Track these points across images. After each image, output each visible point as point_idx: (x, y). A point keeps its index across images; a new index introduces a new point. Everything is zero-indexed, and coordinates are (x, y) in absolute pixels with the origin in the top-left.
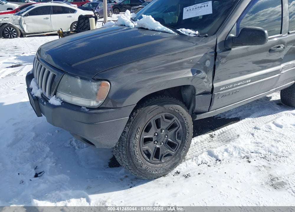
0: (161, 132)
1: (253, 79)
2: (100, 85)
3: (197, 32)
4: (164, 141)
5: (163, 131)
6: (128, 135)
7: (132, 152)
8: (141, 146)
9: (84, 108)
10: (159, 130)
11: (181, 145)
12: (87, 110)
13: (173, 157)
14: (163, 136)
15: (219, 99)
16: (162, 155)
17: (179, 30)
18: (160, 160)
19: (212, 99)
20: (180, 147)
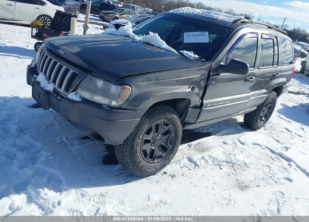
0: (158, 136)
1: (231, 101)
2: (124, 88)
3: (197, 56)
4: (159, 145)
5: (160, 135)
6: (133, 135)
7: (134, 150)
8: (142, 146)
9: (105, 106)
10: (156, 134)
11: (171, 150)
12: (108, 109)
13: (164, 159)
14: (159, 139)
15: (204, 114)
16: (156, 156)
17: (181, 52)
18: (154, 160)
19: (200, 113)
20: (170, 151)
